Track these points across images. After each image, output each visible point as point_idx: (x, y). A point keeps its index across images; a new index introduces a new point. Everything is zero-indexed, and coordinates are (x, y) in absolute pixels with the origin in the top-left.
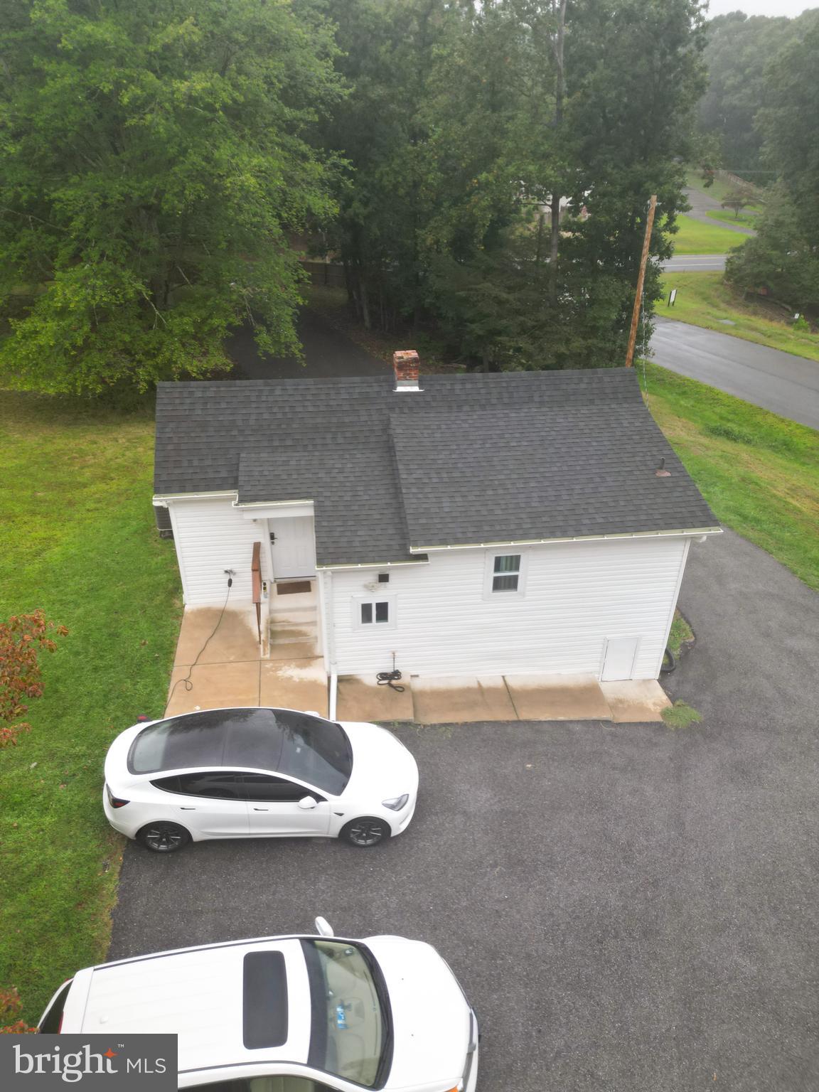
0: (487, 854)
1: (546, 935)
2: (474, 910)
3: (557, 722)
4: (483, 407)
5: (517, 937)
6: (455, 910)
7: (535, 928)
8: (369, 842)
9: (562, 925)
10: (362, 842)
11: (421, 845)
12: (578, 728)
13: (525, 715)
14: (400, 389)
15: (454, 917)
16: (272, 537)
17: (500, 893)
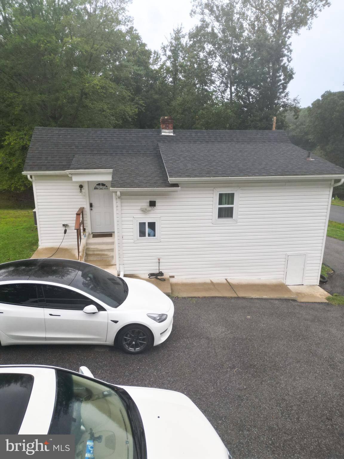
0: (226, 361)
1: (282, 413)
2: (220, 395)
3: (262, 299)
4: (207, 142)
5: (258, 415)
6: (205, 394)
7: (272, 408)
8: (138, 349)
9: (294, 407)
10: (132, 349)
11: (176, 354)
12: (277, 302)
13: (241, 295)
14: (163, 134)
15: (204, 399)
16: (91, 205)
17: (239, 384)
